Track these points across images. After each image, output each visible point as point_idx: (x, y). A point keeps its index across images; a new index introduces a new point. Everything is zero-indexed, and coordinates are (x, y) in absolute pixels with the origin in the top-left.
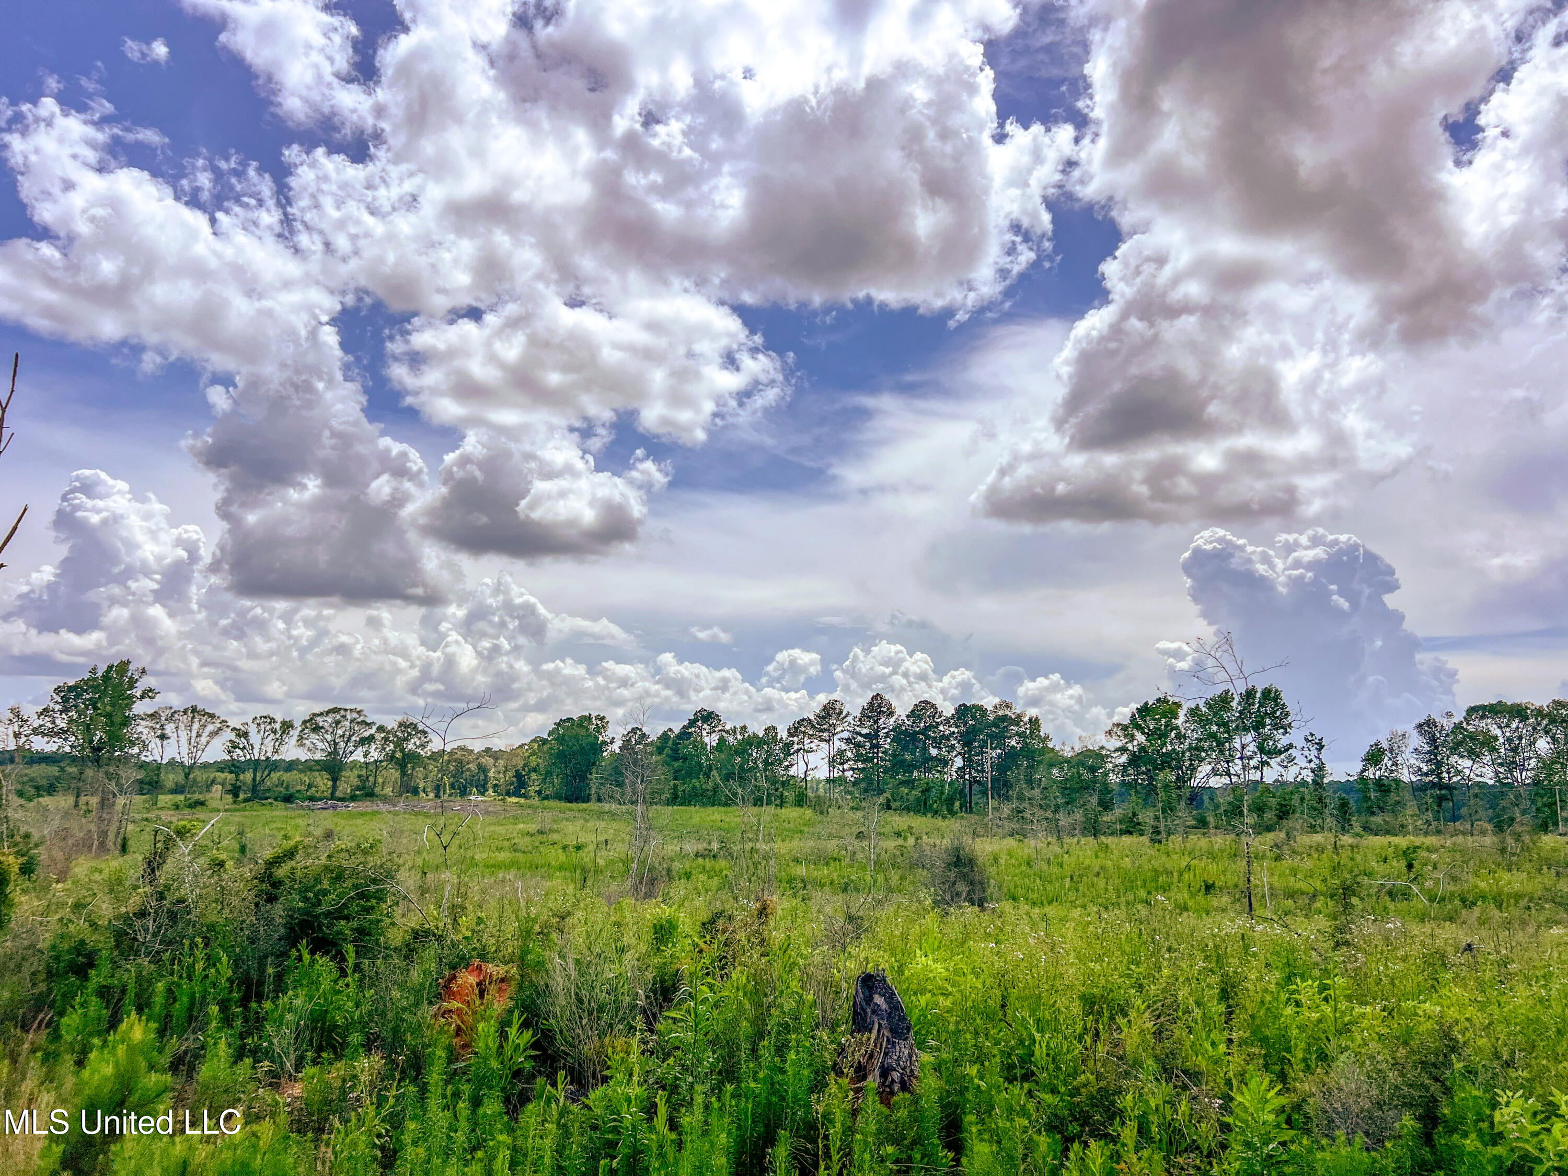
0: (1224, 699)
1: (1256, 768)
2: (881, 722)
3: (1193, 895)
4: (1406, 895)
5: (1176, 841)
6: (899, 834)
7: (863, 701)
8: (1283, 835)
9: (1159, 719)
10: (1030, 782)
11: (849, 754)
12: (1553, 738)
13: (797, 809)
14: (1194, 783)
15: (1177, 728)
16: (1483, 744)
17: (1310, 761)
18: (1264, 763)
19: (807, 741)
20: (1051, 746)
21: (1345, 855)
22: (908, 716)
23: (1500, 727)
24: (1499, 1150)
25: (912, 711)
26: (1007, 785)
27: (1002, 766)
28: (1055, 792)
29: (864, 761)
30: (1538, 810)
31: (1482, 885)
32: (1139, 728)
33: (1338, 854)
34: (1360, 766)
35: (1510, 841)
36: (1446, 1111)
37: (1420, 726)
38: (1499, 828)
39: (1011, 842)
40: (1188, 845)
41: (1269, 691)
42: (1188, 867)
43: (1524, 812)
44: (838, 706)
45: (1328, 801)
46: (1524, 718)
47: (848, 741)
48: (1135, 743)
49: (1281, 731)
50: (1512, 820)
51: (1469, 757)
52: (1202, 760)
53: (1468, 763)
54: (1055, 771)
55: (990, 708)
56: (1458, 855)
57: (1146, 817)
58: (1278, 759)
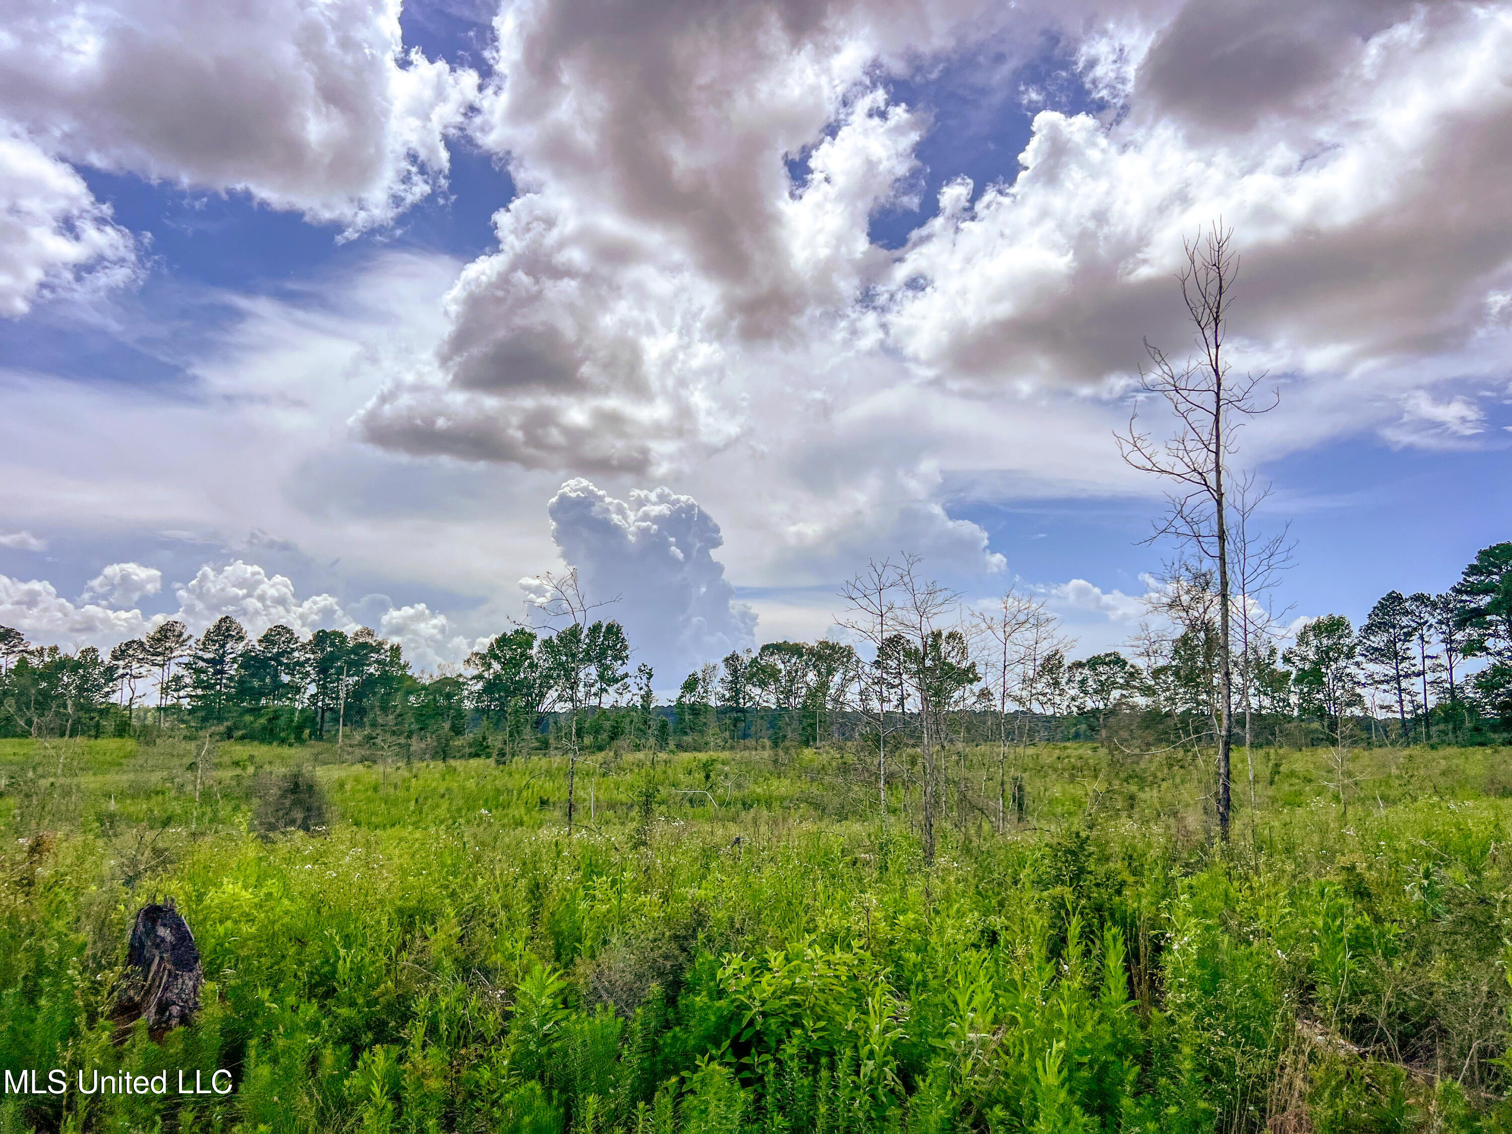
0: (574, 633)
1: (595, 694)
2: (228, 646)
3: (529, 811)
4: (702, 802)
5: (519, 760)
6: (237, 764)
7: (210, 624)
8: (612, 754)
9: (515, 650)
10: (385, 709)
11: (188, 680)
12: (819, 671)
13: (118, 740)
14: (541, 708)
15: (531, 657)
16: (771, 676)
17: (641, 689)
18: (603, 690)
19: (135, 665)
20: (409, 673)
21: (660, 768)
22: (260, 641)
23: (784, 663)
24: (722, 1003)
25: (265, 636)
26: (362, 712)
27: (358, 694)
28: (410, 718)
29: (203, 688)
30: (804, 728)
31: (759, 790)
32: (496, 658)
33: (654, 769)
34: (679, 693)
35: (781, 753)
36: (688, 976)
37: (727, 660)
38: (775, 744)
39: (359, 768)
40: (530, 765)
41: (613, 626)
42: (527, 786)
43: (793, 731)
44: (178, 628)
45: (651, 723)
46: (801, 655)
47: (188, 666)
48: (492, 671)
49: (620, 662)
50: (785, 737)
51: (760, 686)
52: (550, 688)
53: (758, 691)
54: (412, 699)
55: (350, 635)
56: (743, 766)
57: (496, 741)
58: (616, 686)
